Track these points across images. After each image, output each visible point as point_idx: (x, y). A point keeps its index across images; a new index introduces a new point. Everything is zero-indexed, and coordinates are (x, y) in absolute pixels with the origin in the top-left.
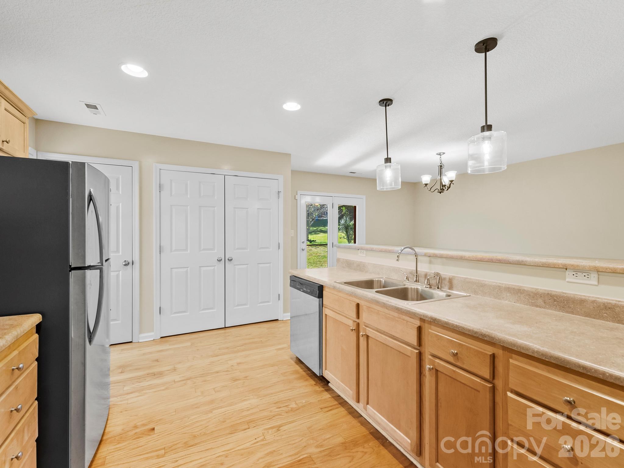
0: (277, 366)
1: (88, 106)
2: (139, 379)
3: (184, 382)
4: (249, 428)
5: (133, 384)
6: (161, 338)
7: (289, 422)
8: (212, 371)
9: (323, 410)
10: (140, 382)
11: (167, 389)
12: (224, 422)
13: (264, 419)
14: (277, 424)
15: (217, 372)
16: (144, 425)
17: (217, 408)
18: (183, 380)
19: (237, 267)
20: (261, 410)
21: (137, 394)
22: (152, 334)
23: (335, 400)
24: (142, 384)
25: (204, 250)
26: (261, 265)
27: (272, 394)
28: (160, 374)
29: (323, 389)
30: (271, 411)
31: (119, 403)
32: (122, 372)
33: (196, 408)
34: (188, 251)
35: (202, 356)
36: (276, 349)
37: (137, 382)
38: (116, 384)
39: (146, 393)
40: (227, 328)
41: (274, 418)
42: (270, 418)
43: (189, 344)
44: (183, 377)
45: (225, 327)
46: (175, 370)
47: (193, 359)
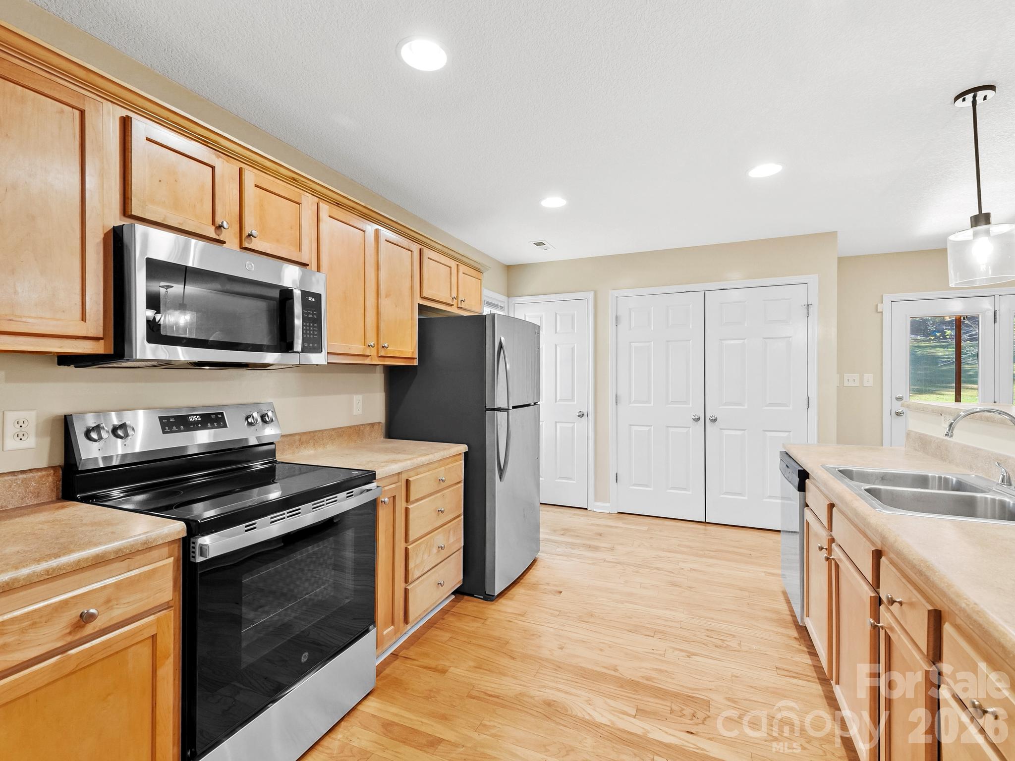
0: (749, 592)
1: (537, 244)
2: (573, 545)
3: (615, 564)
4: (653, 637)
5: (566, 548)
6: (618, 513)
7: (712, 657)
8: (652, 566)
9: (778, 670)
10: (572, 549)
11: (593, 564)
12: (630, 618)
13: (678, 638)
14: (692, 650)
15: (658, 569)
16: (555, 585)
17: (631, 603)
18: (614, 562)
19: (726, 432)
20: (682, 628)
21: (564, 558)
22: (608, 505)
23: (815, 671)
24: (573, 551)
25: (673, 402)
26: (769, 434)
27: (713, 619)
28: (596, 549)
29: (806, 649)
30: (695, 635)
31: (547, 560)
32: (562, 535)
33: (610, 592)
34: (651, 404)
35: (651, 546)
36: (765, 572)
37: (570, 547)
38: (553, 543)
39: (573, 560)
40: (707, 524)
41: (693, 643)
42: (687, 641)
43: (645, 528)
44: (616, 559)
45: (705, 522)
46: (612, 549)
47: (639, 546)
